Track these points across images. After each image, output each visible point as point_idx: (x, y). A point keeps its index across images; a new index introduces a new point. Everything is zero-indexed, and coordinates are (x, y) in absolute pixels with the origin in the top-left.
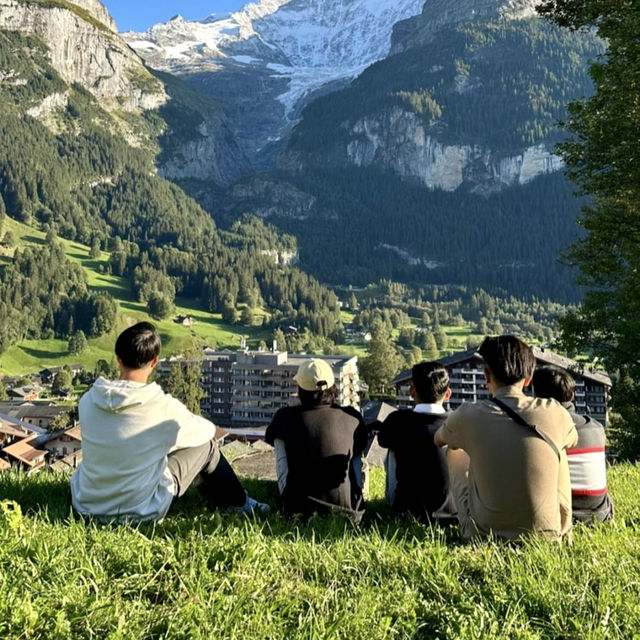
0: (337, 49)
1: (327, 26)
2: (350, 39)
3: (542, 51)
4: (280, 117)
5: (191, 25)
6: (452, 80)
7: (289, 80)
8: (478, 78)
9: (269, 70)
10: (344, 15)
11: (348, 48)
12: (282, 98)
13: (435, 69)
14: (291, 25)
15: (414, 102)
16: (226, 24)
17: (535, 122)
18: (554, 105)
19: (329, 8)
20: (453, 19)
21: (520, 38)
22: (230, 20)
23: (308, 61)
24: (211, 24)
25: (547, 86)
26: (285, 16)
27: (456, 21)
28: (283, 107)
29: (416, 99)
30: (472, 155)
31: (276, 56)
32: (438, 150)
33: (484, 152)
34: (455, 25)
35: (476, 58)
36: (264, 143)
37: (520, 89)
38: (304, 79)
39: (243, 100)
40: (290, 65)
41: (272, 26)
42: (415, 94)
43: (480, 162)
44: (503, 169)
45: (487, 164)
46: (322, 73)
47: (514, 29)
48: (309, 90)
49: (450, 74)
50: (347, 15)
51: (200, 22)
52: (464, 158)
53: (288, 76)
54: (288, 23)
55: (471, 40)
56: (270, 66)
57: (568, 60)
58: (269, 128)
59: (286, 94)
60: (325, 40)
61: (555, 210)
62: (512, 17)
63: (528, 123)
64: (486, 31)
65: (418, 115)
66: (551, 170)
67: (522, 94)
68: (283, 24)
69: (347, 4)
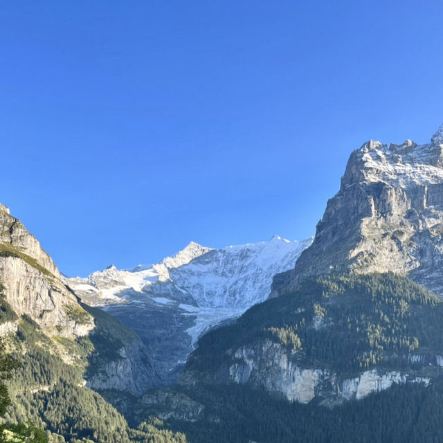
0: (233, 294)
1: (226, 276)
2: (243, 286)
3: (380, 299)
4: (188, 346)
5: (122, 273)
6: (311, 319)
7: (195, 317)
8: (330, 319)
9: (181, 309)
10: (240, 268)
11: (242, 294)
12: (189, 331)
13: (299, 311)
14: (199, 275)
15: (280, 336)
16: (149, 273)
17: (371, 353)
18: (386, 340)
19: (228, 263)
20: (316, 273)
21: (364, 288)
22: (152, 270)
23: (211, 303)
24: (137, 273)
25: (381, 326)
26: (195, 268)
27: (317, 274)
28: (190, 338)
29: (283, 334)
30: (322, 377)
31: (187, 299)
32: (297, 372)
33: (331, 375)
34: (315, 277)
35: (330, 303)
36: (175, 365)
37: (361, 327)
38: (207, 317)
39: (160, 332)
40: (197, 306)
41: (184, 275)
42: (282, 329)
43: (328, 382)
44: (345, 388)
45: (333, 384)
46: (221, 312)
47: (360, 281)
48: (210, 326)
49: (310, 315)
50: (242, 268)
51: (130, 271)
52: (317, 379)
53: (194, 314)
54: (196, 273)
55: (327, 289)
56: (182, 306)
57: (399, 306)
58: (179, 354)
59: (192, 329)
60: (225, 287)
61: (380, 419)
62: (359, 273)
63: (365, 354)
64: (339, 283)
65: (283, 346)
66: (380, 389)
67: (363, 331)
68: (193, 274)
69: (242, 260)
